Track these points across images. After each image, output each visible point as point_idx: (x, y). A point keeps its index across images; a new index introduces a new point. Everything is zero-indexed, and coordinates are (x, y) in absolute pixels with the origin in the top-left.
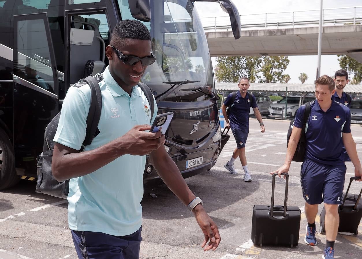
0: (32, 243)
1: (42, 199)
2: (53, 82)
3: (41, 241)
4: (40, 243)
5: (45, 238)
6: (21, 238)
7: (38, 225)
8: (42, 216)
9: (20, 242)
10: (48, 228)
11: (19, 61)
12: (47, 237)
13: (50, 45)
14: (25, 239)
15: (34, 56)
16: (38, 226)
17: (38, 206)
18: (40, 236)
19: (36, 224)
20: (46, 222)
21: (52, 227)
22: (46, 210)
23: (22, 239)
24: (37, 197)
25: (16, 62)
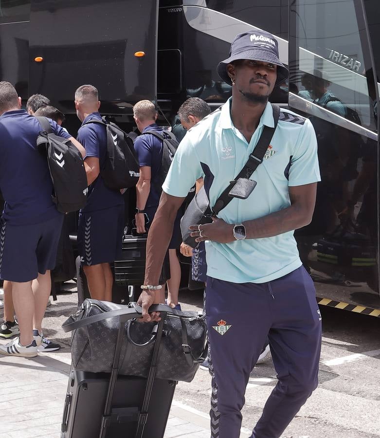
0: (326, 428)
1: (345, 343)
2: (368, 106)
3: (345, 426)
4: (343, 429)
5: (352, 421)
6: (305, 417)
7: (340, 393)
8: (347, 376)
9: (303, 426)
10: (358, 400)
11: (300, 63)
12: (356, 419)
13: (361, 30)
14: (313, 420)
15: (331, 54)
16: (338, 396)
17: (338, 355)
18: (342, 417)
19: (335, 391)
20: (355, 387)
21: (367, 399)
22: (353, 364)
23: (307, 419)
24: (335, 338)
25: (295, 66)
